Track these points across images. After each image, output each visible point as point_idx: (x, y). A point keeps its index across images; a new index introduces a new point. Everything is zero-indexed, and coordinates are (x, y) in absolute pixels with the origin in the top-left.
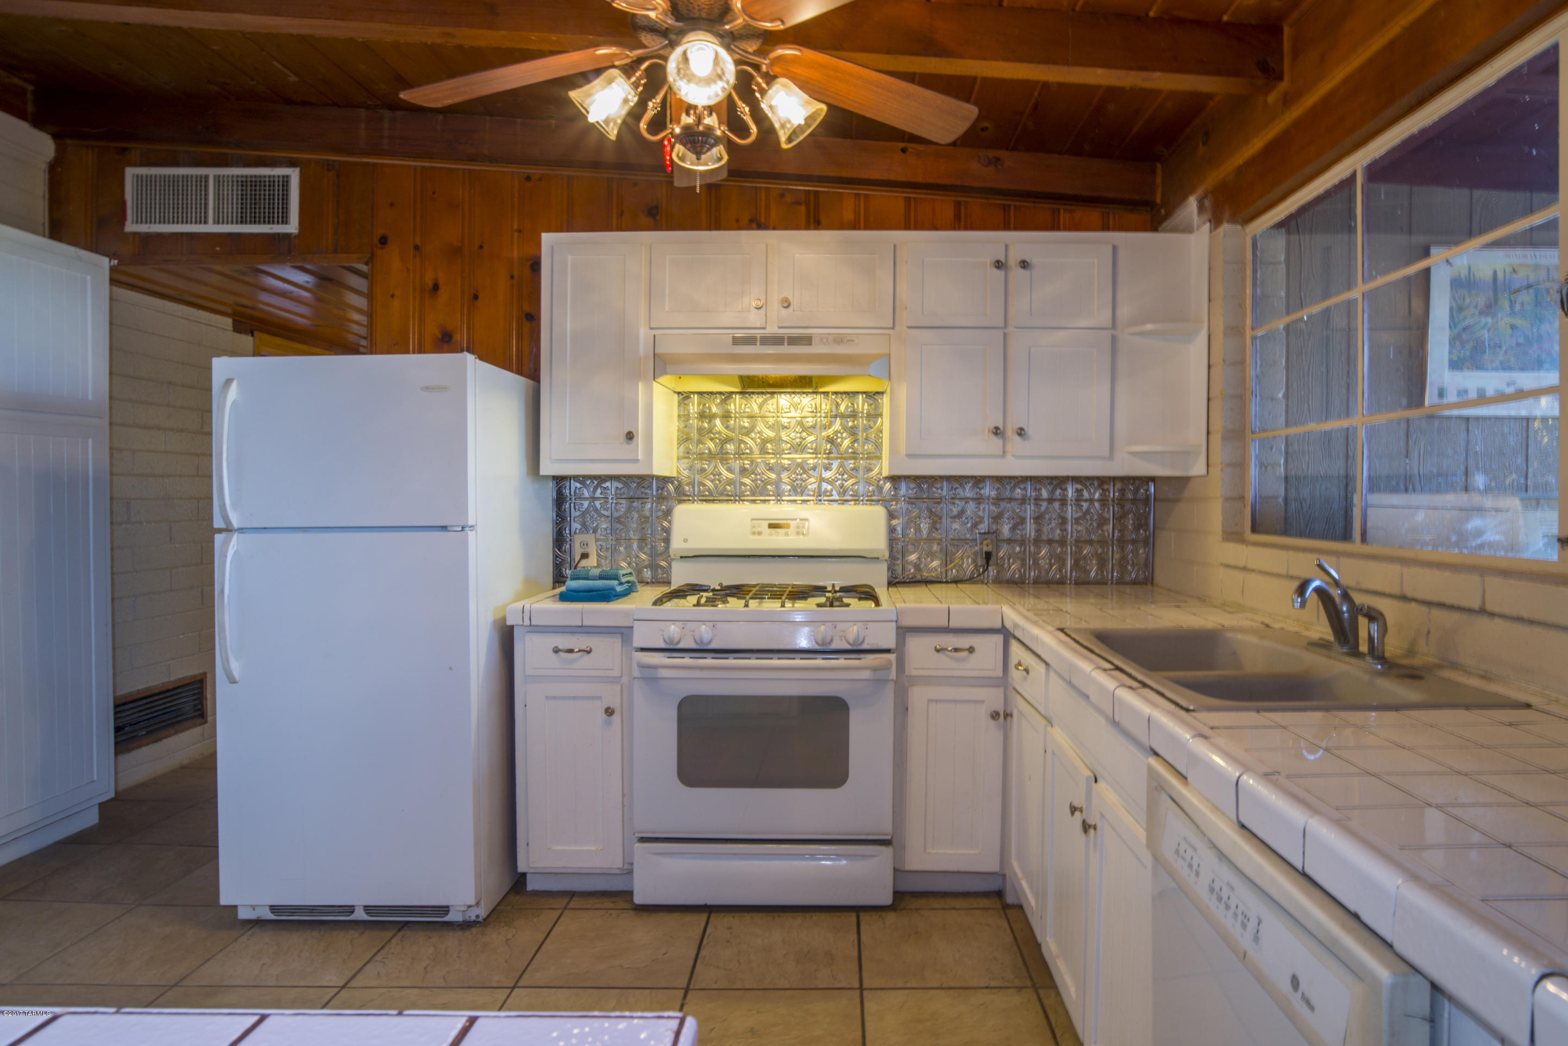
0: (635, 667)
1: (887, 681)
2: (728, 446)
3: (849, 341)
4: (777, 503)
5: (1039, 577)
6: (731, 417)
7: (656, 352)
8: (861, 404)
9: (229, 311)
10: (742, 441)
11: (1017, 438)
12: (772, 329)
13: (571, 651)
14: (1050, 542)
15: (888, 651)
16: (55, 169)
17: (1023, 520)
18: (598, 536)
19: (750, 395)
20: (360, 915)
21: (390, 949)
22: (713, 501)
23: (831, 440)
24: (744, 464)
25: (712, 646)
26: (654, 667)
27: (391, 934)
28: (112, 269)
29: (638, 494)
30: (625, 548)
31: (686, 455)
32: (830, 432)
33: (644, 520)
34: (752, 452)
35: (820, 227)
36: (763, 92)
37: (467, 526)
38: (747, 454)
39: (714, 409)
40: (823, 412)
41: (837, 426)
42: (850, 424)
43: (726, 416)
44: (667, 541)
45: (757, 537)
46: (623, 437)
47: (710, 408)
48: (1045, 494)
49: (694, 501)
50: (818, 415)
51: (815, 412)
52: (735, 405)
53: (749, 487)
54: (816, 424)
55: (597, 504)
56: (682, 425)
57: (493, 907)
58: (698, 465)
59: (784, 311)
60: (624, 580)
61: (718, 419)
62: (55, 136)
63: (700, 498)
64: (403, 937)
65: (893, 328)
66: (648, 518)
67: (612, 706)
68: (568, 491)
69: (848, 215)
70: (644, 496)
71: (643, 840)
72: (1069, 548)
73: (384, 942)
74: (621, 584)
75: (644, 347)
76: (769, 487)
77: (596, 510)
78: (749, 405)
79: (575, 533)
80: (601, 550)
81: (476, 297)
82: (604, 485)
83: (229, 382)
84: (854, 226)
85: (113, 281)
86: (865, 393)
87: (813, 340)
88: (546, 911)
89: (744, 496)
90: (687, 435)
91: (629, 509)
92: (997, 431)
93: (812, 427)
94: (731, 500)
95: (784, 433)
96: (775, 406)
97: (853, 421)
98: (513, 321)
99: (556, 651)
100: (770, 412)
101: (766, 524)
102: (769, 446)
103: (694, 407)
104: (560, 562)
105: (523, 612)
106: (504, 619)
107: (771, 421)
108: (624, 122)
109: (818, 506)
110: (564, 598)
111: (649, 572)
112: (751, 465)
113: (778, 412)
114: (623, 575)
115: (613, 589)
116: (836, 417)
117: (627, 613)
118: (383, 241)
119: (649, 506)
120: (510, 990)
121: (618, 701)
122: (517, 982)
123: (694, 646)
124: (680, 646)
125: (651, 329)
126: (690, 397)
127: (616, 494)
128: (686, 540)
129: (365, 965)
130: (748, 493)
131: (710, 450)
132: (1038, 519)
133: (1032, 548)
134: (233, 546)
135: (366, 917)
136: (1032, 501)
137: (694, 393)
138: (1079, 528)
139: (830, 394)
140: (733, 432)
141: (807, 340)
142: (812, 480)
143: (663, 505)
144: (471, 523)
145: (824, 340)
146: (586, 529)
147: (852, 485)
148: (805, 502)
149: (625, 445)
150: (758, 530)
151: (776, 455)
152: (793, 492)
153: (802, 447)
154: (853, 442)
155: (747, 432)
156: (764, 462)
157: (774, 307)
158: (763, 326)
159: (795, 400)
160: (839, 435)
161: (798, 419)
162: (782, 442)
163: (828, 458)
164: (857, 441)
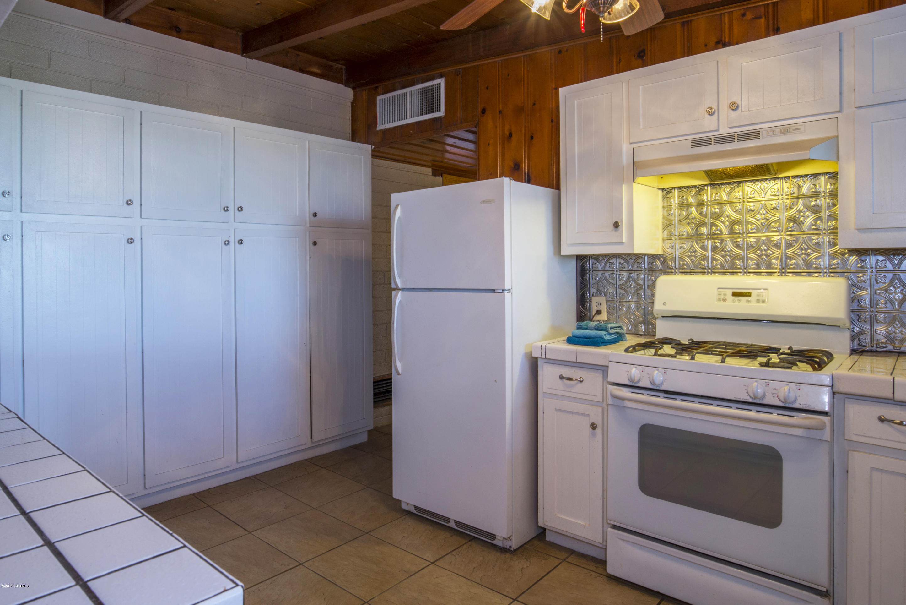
0: (609, 396)
1: (820, 441)
2: (702, 229)
3: (795, 129)
4: (743, 275)
6: (704, 205)
7: (634, 161)
8: (823, 184)
9: (430, 164)
10: (712, 224)
12: (724, 130)
13: (570, 379)
15: (822, 413)
16: (354, 105)
18: (608, 298)
19: (719, 186)
20: (452, 524)
21: (461, 550)
22: (690, 273)
23: (793, 220)
24: (715, 243)
25: (662, 388)
26: (622, 399)
27: (464, 541)
28: (373, 151)
29: (635, 268)
30: (626, 308)
31: (669, 237)
32: (792, 212)
33: (639, 287)
34: (722, 233)
35: (779, 32)
37: (505, 290)
38: (718, 234)
39: (691, 200)
40: (784, 194)
41: (800, 206)
42: (813, 203)
43: (700, 205)
44: (653, 303)
45: (722, 303)
46: (614, 226)
47: (687, 200)
49: (675, 273)
50: (781, 197)
52: (707, 196)
53: (719, 262)
54: (778, 206)
55: (607, 274)
56: (666, 214)
57: (522, 544)
58: (678, 244)
59: (733, 114)
61: (694, 208)
62: (354, 88)
63: (681, 271)
64: (470, 545)
65: (840, 111)
66: (641, 285)
67: (595, 423)
68: (587, 266)
69: (807, 14)
70: (639, 269)
71: (614, 527)
73: (460, 545)
75: (626, 159)
76: (737, 262)
77: (606, 279)
78: (719, 194)
79: (593, 296)
80: (609, 309)
81: (532, 138)
82: (611, 261)
83: (397, 206)
84: (814, 22)
85: (373, 156)
86: (826, 173)
87: (761, 134)
88: (552, 557)
89: (715, 269)
90: (669, 221)
91: (629, 279)
93: (774, 208)
94: (705, 272)
95: (749, 215)
96: (741, 193)
97: (816, 201)
98: (553, 151)
99: (561, 377)
100: (736, 198)
101: (729, 292)
102: (737, 227)
103: (675, 199)
104: (583, 316)
105: (541, 349)
106: (531, 353)
107: (738, 205)
109: (783, 278)
110: (569, 341)
111: (643, 327)
112: (721, 243)
113: (744, 198)
114: (611, 328)
115: (602, 338)
116: (798, 198)
117: (605, 356)
118: (484, 111)
119: (642, 276)
120: (512, 600)
121: (600, 419)
122: (518, 597)
123: (650, 386)
124: (640, 385)
125: (631, 143)
126: (672, 192)
127: (619, 268)
128: (665, 304)
129: (447, 555)
130: (719, 266)
131: (688, 233)
134: (399, 298)
135: (455, 527)
137: (674, 188)
139: (791, 177)
140: (706, 217)
141: (756, 135)
142: (776, 255)
143: (652, 275)
144: (507, 287)
145: (771, 133)
146: (599, 293)
147: (816, 258)
148: (769, 274)
149: (614, 232)
150: (722, 297)
151: (742, 235)
152: (758, 266)
153: (767, 226)
154: (816, 220)
155: (717, 216)
156: (731, 241)
157: (724, 110)
158: (717, 129)
159: (758, 186)
160: (802, 214)
161: (763, 202)
162: (748, 222)
163: (791, 235)
164: (820, 218)
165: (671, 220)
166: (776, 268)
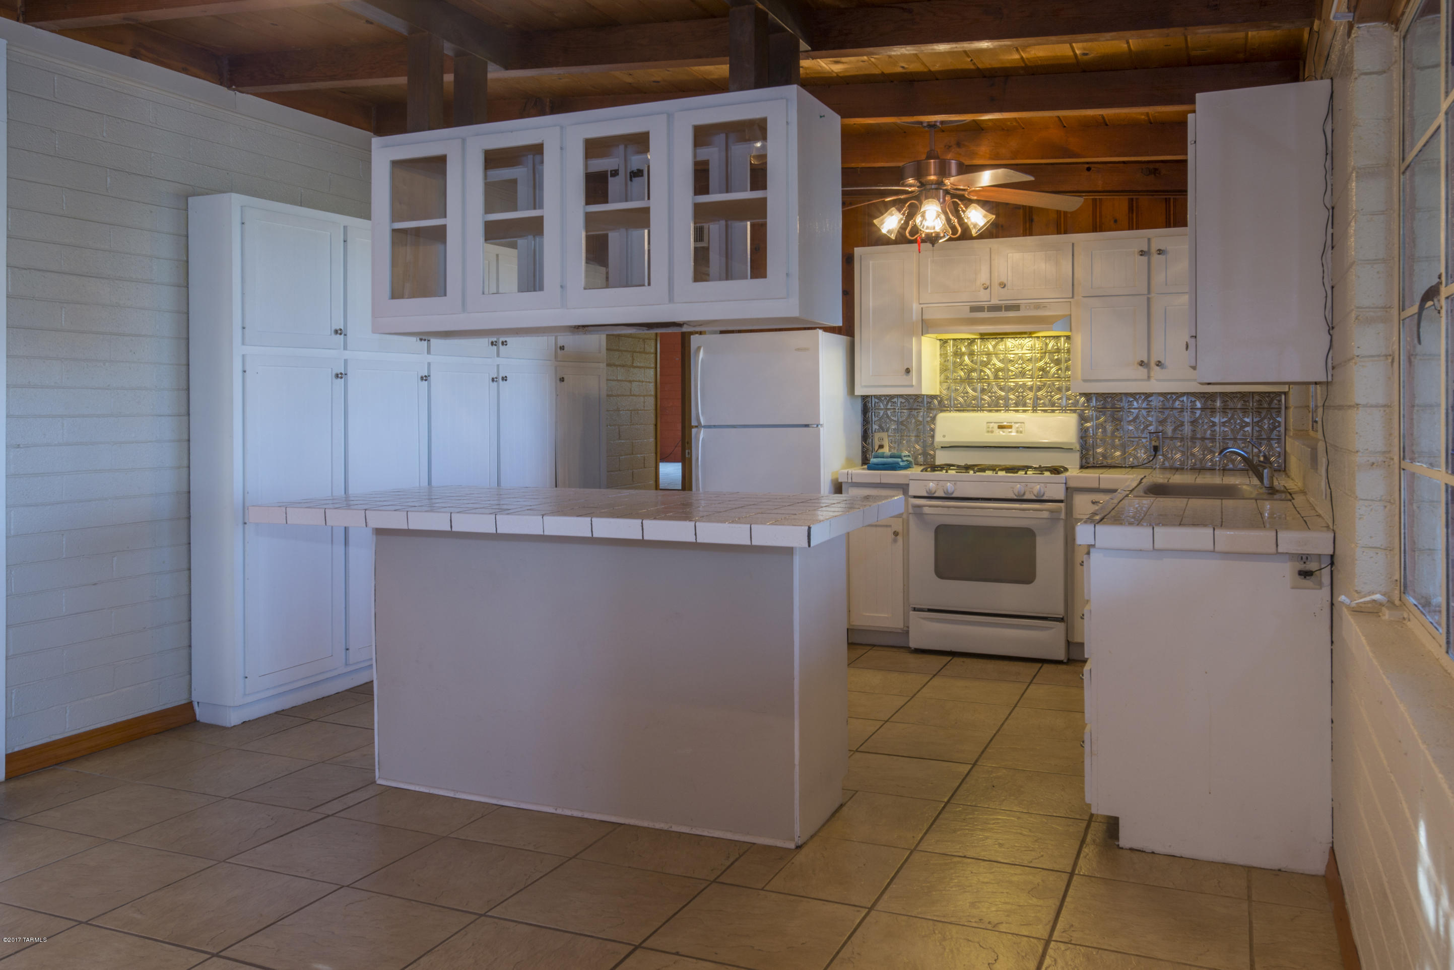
0: (910, 507)
1: (1059, 519)
2: (973, 374)
3: (1044, 307)
4: (1006, 412)
5: (1195, 464)
6: (975, 355)
7: (923, 319)
8: (1062, 344)
10: (981, 371)
11: (1158, 368)
12: (995, 301)
14: (1203, 439)
15: (1061, 501)
17: (1182, 424)
18: (890, 434)
19: (986, 341)
22: (963, 411)
23: (1042, 369)
24: (983, 386)
25: (954, 495)
26: (922, 508)
29: (915, 406)
30: (907, 442)
31: (945, 380)
32: (1041, 364)
33: (919, 423)
34: (989, 378)
36: (964, 212)
37: (819, 425)
38: (986, 379)
39: (963, 349)
40: (1036, 350)
41: (1047, 359)
42: (1056, 357)
43: (971, 354)
44: (933, 437)
45: (990, 434)
46: (904, 371)
47: (960, 349)
48: (1199, 405)
49: (950, 411)
50: (1033, 351)
51: (1032, 348)
52: (977, 347)
53: (986, 401)
54: (1031, 359)
55: (889, 413)
56: (943, 360)
58: (953, 386)
59: (1003, 291)
60: (905, 459)
61: (966, 356)
63: (955, 409)
65: (1073, 298)
66: (921, 422)
67: (897, 531)
68: (870, 405)
70: (918, 407)
71: (915, 609)
72: (1218, 443)
74: (903, 461)
75: (916, 316)
76: (1001, 401)
77: (888, 416)
78: (987, 347)
79: (875, 432)
80: (891, 442)
82: (893, 401)
83: (699, 348)
86: (1064, 336)
87: (1021, 307)
89: (984, 407)
90: (946, 368)
91: (909, 416)
92: (1142, 363)
93: (1028, 360)
94: (975, 410)
95: (1010, 365)
96: (1004, 347)
97: (1058, 355)
100: (1000, 350)
101: (996, 426)
102: (1000, 374)
103: (950, 349)
104: (866, 451)
105: (848, 475)
106: (837, 478)
107: (1002, 356)
108: (898, 231)
109: (1035, 414)
110: (869, 469)
111: (922, 458)
112: (988, 386)
113: (1006, 350)
114: (905, 456)
115: (898, 463)
116: (1045, 353)
117: (906, 476)
119: (922, 414)
121: (901, 527)
123: (943, 495)
124: (936, 495)
125: (920, 304)
126: (948, 343)
127: (901, 407)
128: (945, 436)
130: (986, 405)
131: (961, 377)
132: (1194, 423)
133: (1189, 443)
134: (703, 433)
136: (1189, 410)
137: (950, 339)
138: (1226, 429)
139: (1040, 337)
140: (976, 365)
141: (1016, 308)
142: (1030, 396)
143: (930, 413)
144: (821, 423)
145: (1028, 308)
146: (882, 429)
147: (1057, 399)
148: (1024, 411)
149: (905, 376)
150: (990, 430)
151: (1005, 380)
152: (1017, 405)
153: (1023, 374)
154: (1058, 370)
155: (985, 364)
156: (997, 384)
157: (996, 288)
158: (989, 300)
159: (1017, 342)
160: (1048, 365)
161: (1020, 355)
162: (1009, 370)
163: (1040, 381)
164: (1060, 369)
165: (947, 366)
166: (1030, 407)
